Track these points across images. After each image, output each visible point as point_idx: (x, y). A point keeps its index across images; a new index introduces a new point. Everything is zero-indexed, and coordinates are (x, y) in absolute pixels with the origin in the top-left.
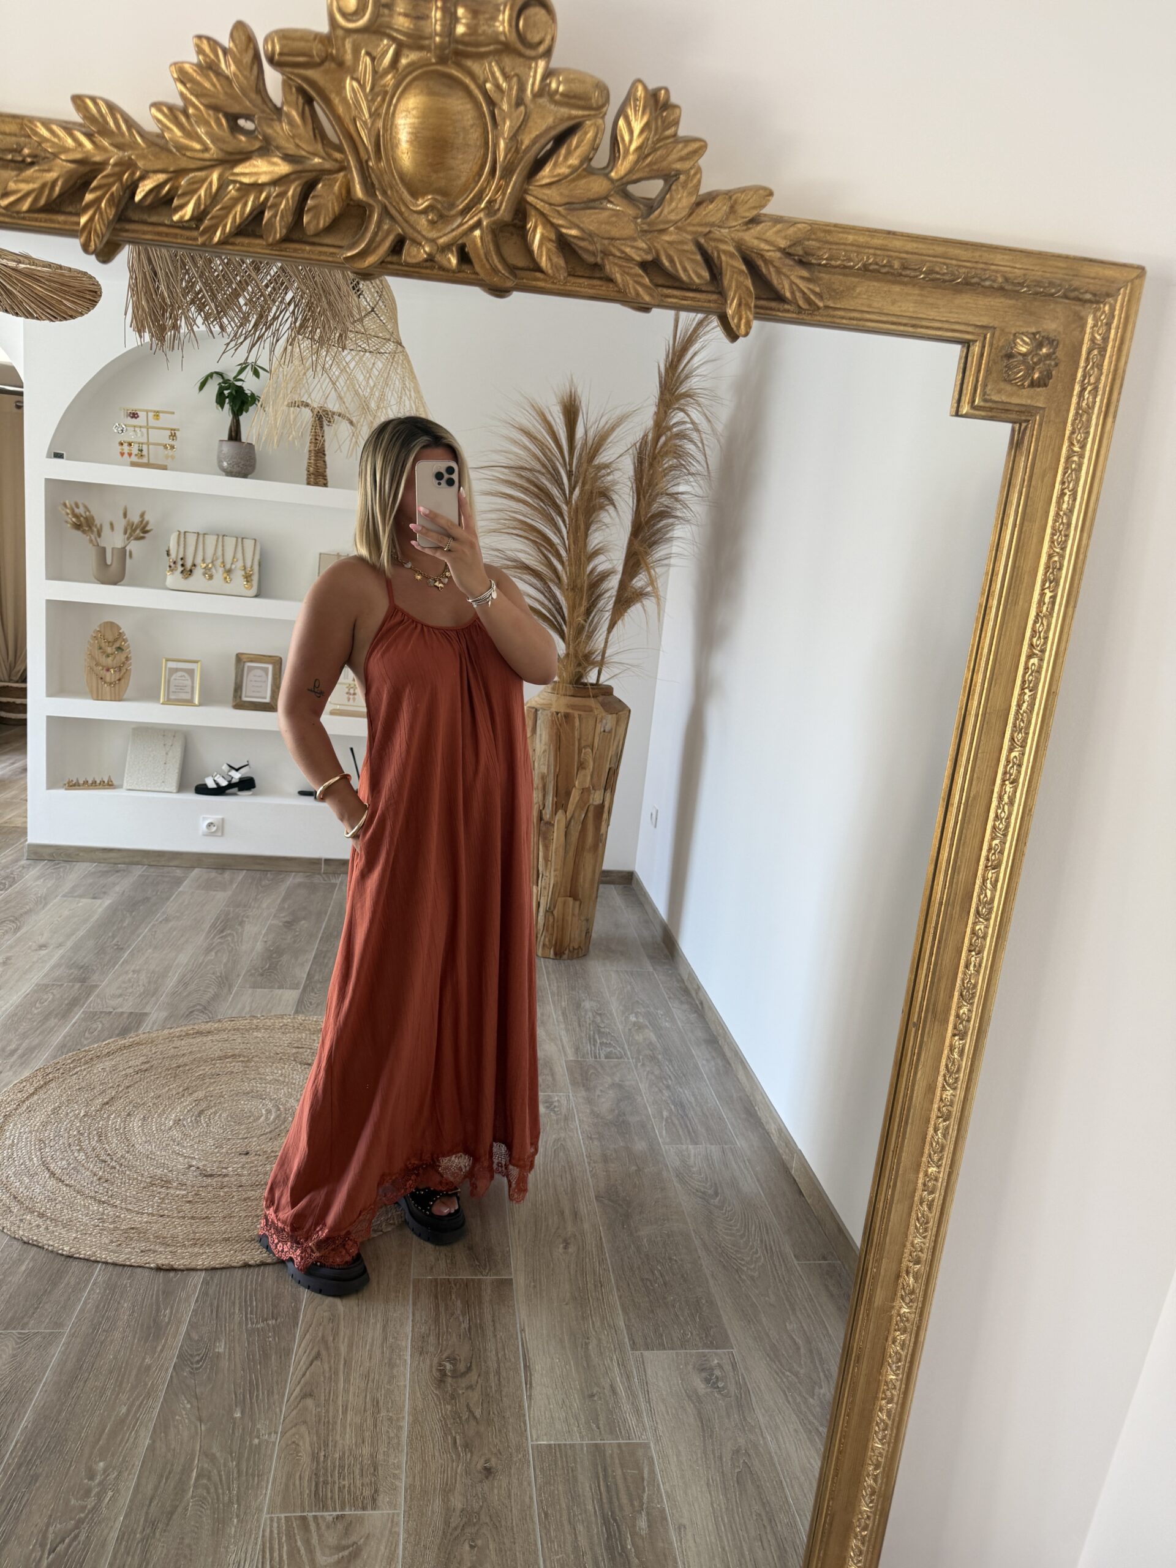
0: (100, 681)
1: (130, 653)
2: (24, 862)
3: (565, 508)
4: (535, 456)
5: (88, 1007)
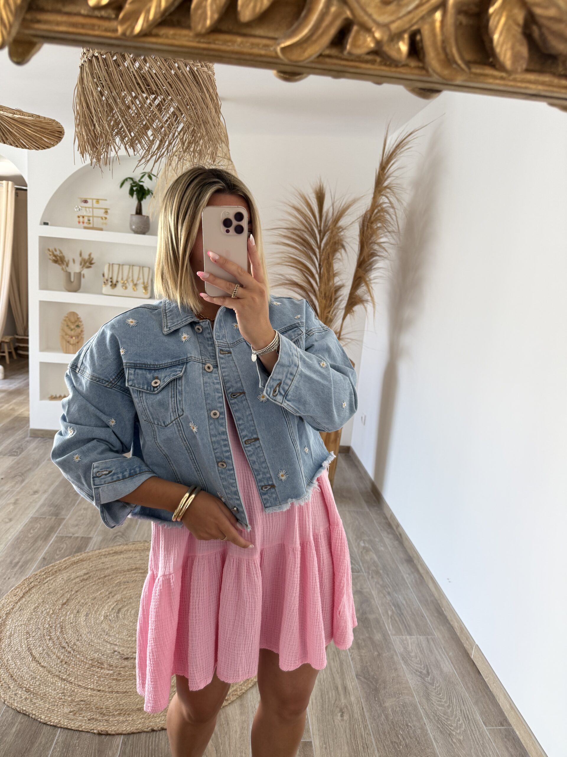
0: (67, 344)
1: (83, 328)
2: (28, 439)
3: (317, 250)
4: (301, 222)
5: (59, 533)
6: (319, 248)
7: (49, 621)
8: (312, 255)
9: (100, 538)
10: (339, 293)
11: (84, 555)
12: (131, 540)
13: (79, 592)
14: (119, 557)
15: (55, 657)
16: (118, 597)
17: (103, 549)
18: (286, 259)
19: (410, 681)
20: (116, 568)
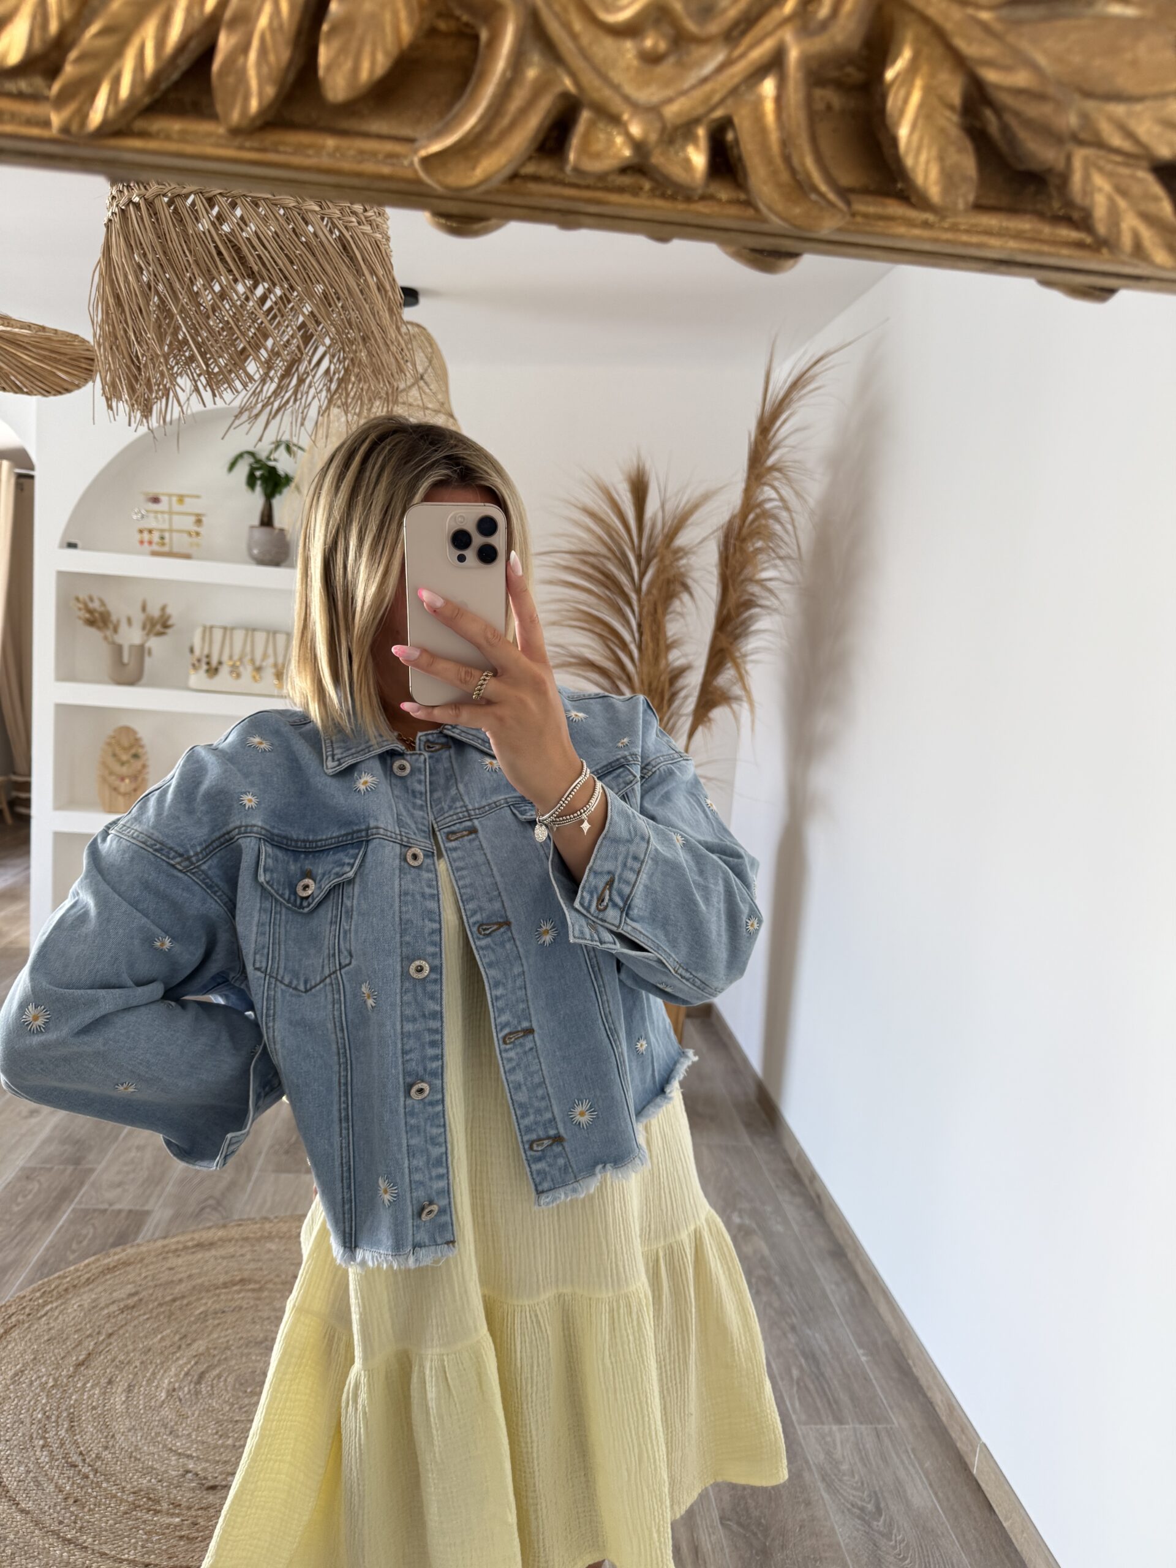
0: (113, 793)
1: (147, 760)
3: (633, 596)
4: (600, 538)
5: (80, 1202)
6: (638, 591)
7: (45, 1404)
8: (622, 604)
9: (168, 1213)
10: (681, 682)
11: (130, 1251)
12: (236, 1217)
13: (115, 1337)
14: (208, 1255)
15: (52, 1488)
16: (200, 1346)
17: (174, 1236)
18: (570, 614)
19: (838, 1530)
20: (199, 1281)
